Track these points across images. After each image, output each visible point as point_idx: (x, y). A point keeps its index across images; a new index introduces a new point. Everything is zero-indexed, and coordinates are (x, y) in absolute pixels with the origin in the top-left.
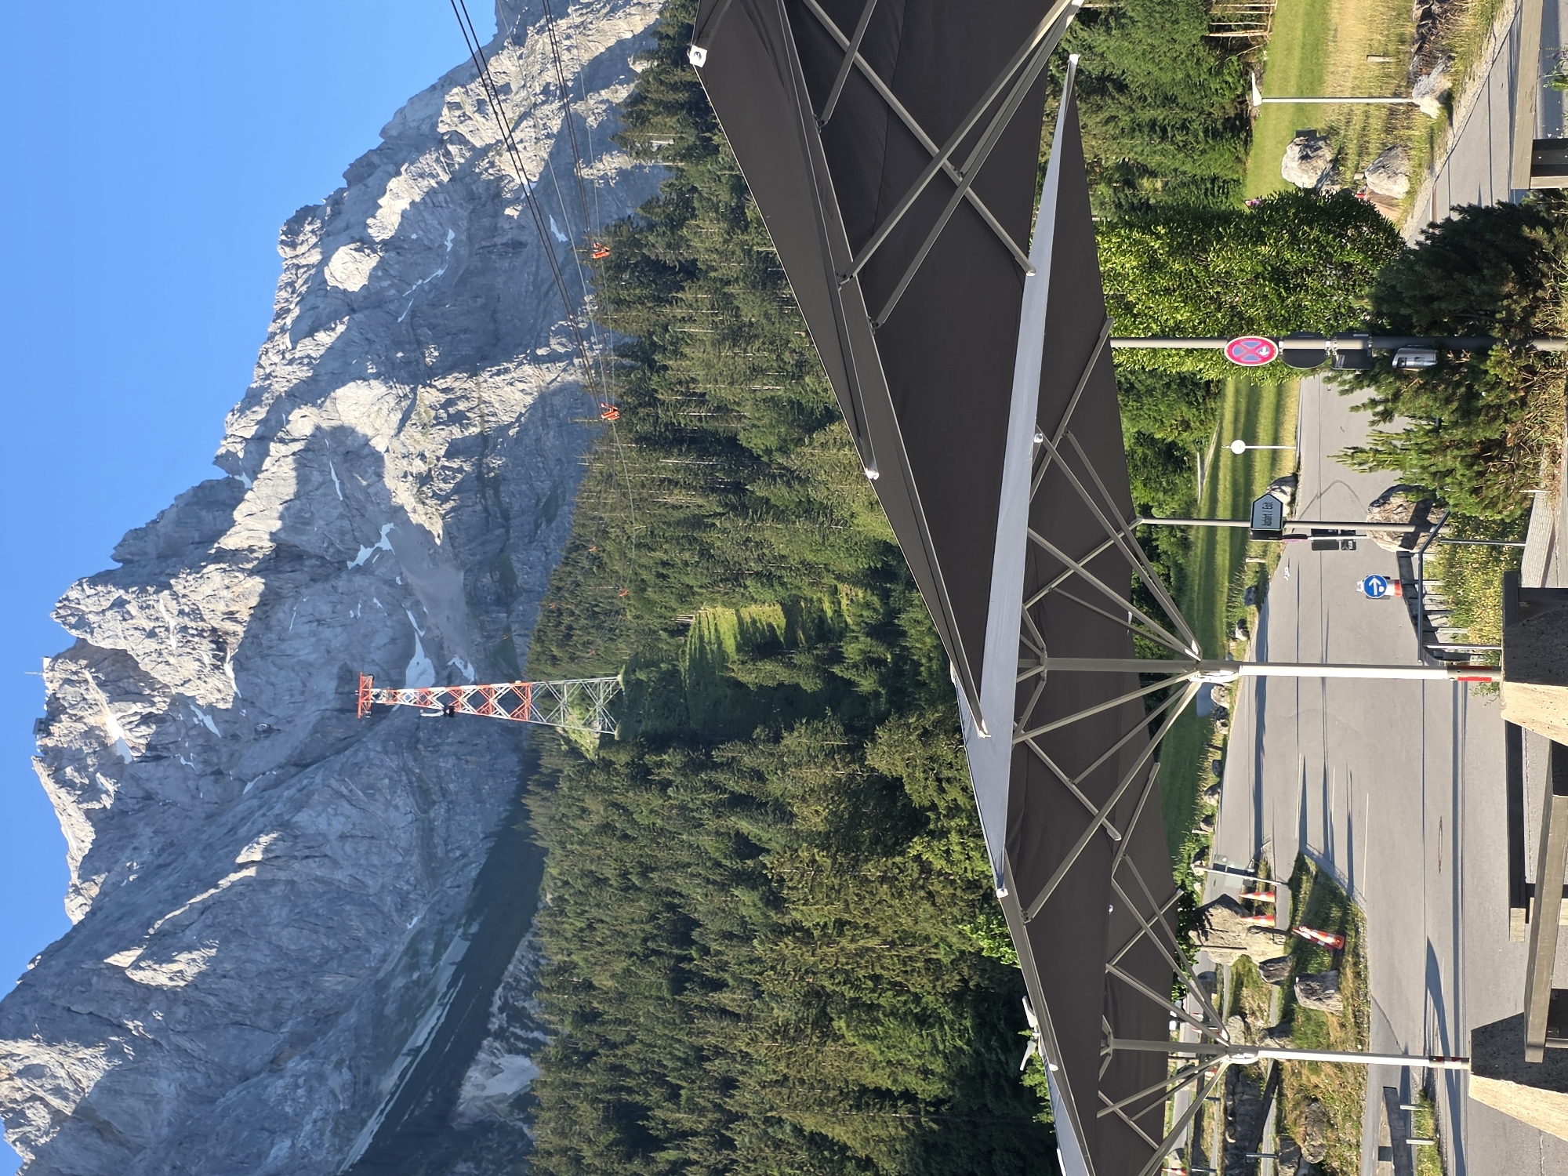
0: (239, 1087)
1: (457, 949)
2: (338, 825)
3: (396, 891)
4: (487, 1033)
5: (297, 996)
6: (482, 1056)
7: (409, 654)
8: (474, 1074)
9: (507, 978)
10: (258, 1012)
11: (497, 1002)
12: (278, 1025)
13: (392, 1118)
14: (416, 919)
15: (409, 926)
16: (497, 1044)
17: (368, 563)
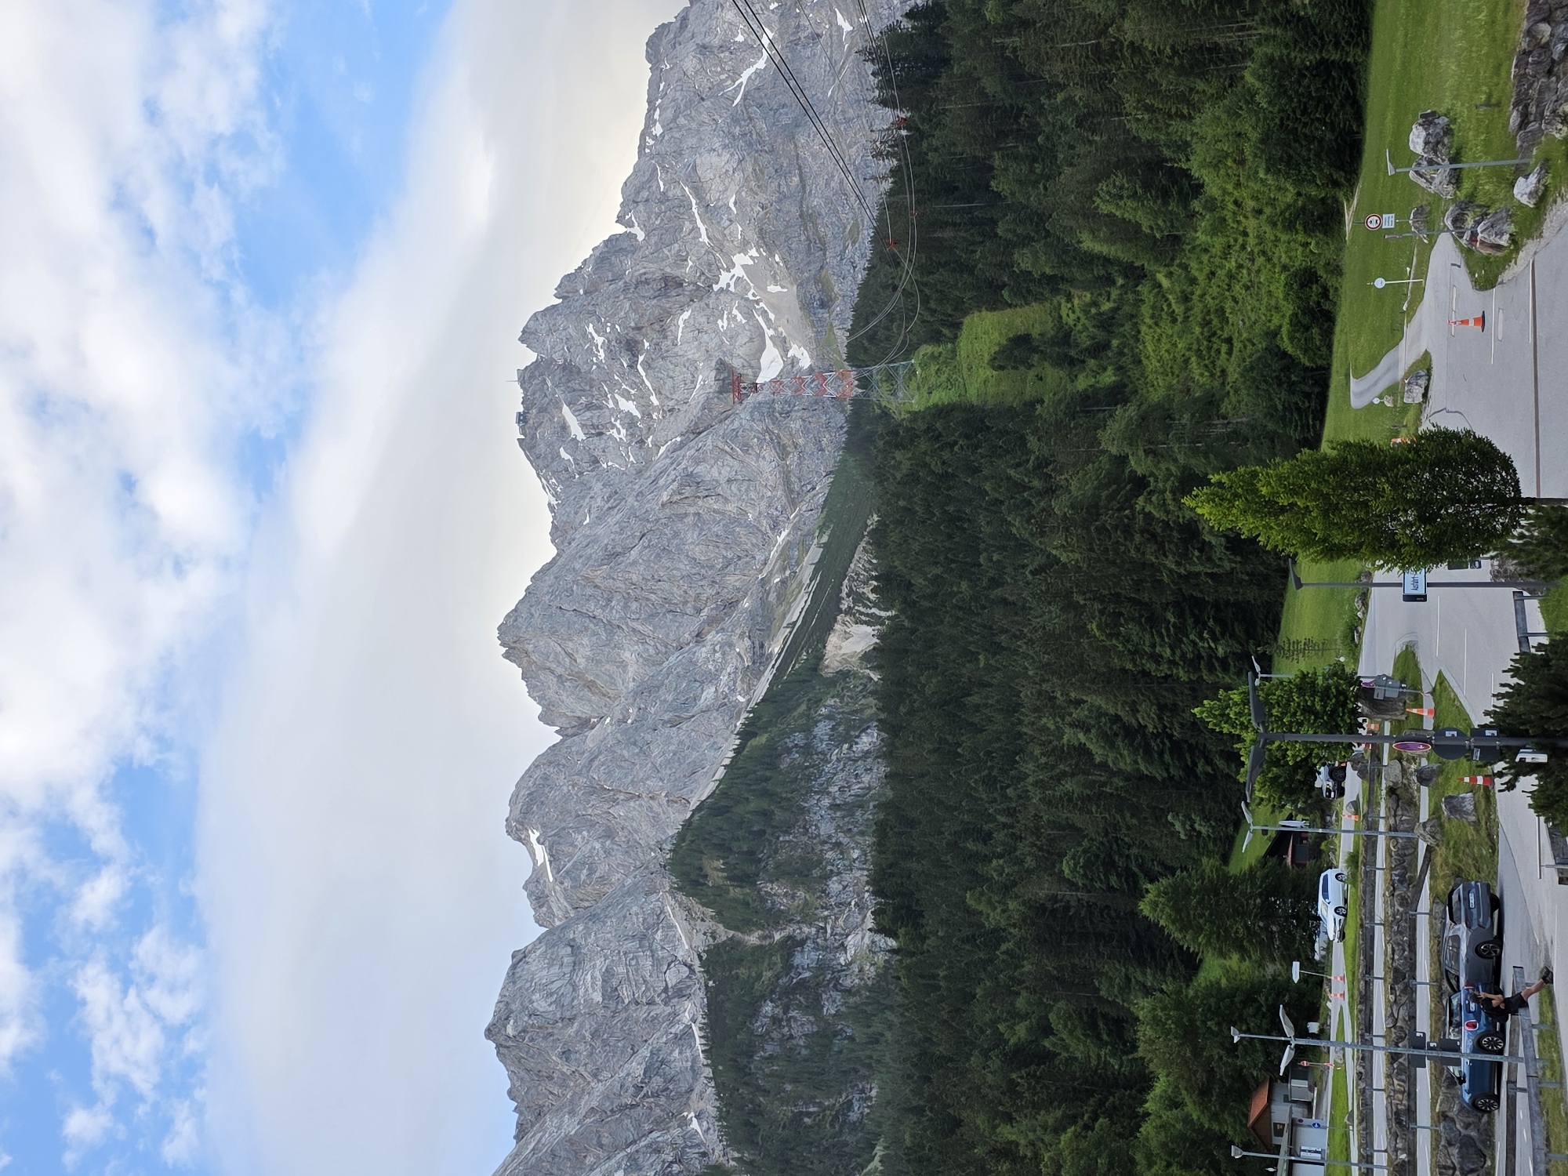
0: (677, 654)
1: (814, 554)
2: (726, 473)
3: (770, 516)
4: (840, 611)
5: (710, 591)
6: (837, 627)
7: (762, 348)
8: (833, 640)
9: (850, 573)
10: (685, 603)
11: (845, 590)
12: (699, 611)
13: (781, 670)
14: (784, 534)
15: (780, 539)
16: (847, 618)
17: (728, 285)
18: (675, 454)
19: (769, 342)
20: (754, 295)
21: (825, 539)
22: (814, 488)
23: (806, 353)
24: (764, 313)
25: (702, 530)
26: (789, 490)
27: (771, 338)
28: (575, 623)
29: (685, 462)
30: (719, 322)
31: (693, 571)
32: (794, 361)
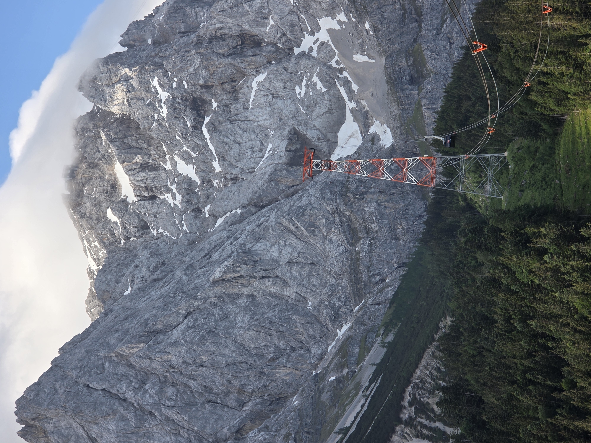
1: (377, 354)
2: (287, 254)
3: (331, 306)
4: (400, 421)
5: (256, 383)
7: (341, 121)
9: (415, 379)
10: (227, 394)
11: (408, 398)
12: (242, 404)
14: (345, 328)
15: (340, 333)
16: (407, 430)
17: (311, 49)
18: (233, 228)
19: (349, 116)
20: (337, 63)
21: (390, 338)
22: (383, 280)
23: (388, 131)
24: (347, 84)
25: (254, 314)
26: (355, 280)
27: (352, 111)
28: (102, 404)
29: (243, 237)
30: (297, 88)
31: (240, 359)
32: (375, 139)
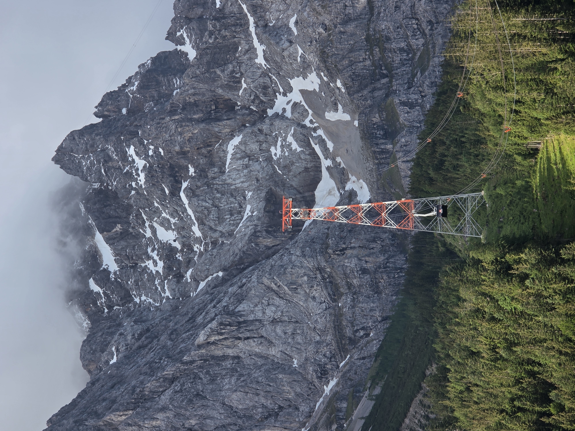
1: (365, 407)
2: (271, 313)
3: (317, 363)
7: (317, 179)
14: (332, 383)
15: (327, 389)
17: (284, 110)
18: (216, 291)
19: (325, 174)
20: (311, 122)
21: (377, 391)
22: (367, 335)
23: (365, 185)
24: (322, 143)
27: (328, 168)
29: (226, 299)
30: (273, 149)
31: (229, 421)
32: (352, 195)
